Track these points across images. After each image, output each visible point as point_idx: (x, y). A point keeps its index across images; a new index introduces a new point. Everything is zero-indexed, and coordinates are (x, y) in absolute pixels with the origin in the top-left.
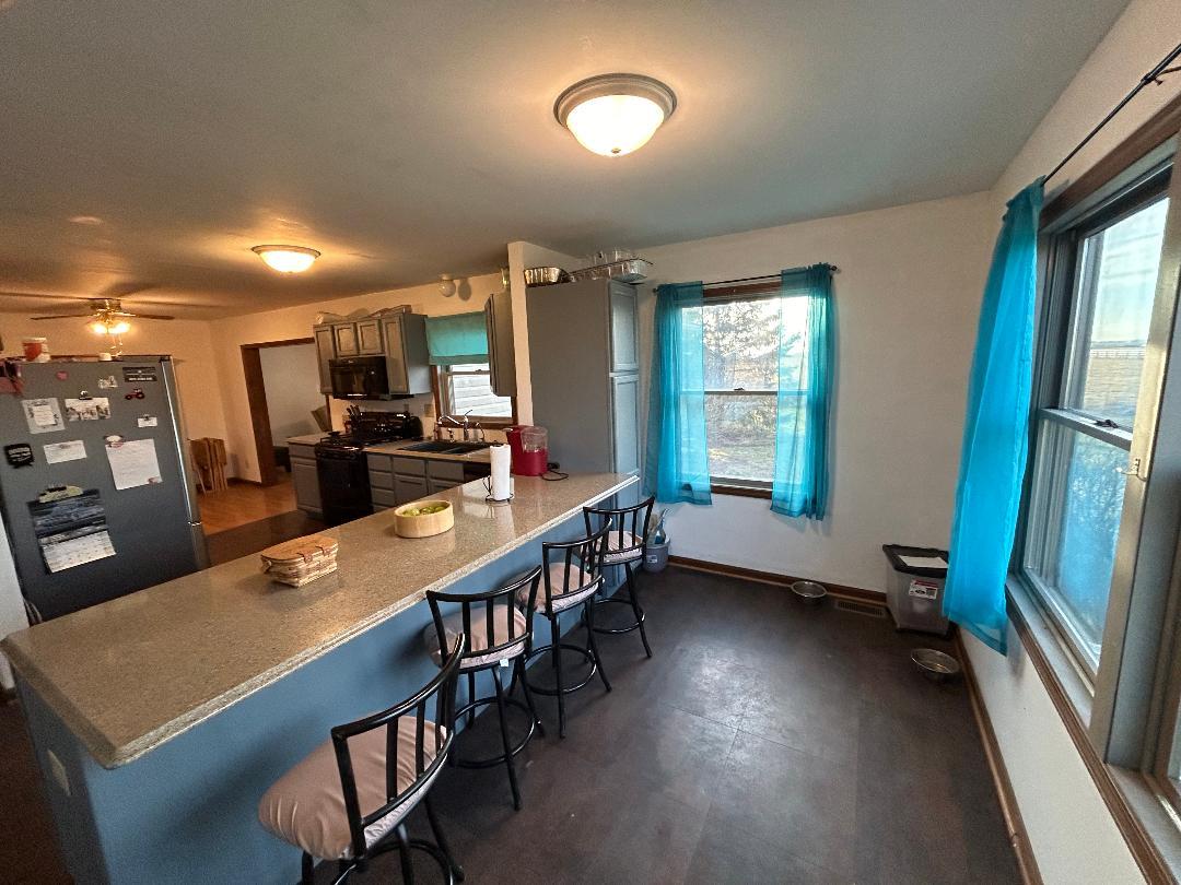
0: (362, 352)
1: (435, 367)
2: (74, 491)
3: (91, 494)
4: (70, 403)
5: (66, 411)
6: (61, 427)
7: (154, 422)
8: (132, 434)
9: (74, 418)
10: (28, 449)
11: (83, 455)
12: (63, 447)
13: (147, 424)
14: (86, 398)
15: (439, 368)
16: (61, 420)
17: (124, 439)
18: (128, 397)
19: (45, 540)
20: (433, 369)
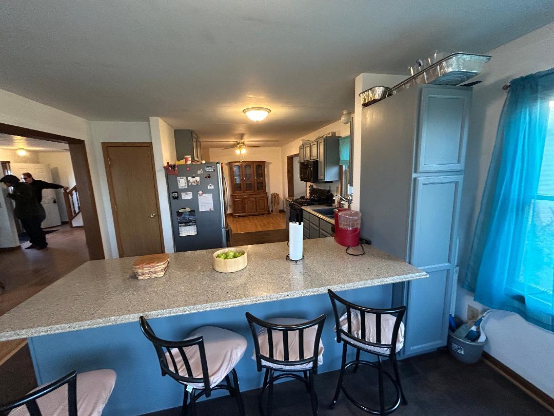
0: (312, 158)
1: (342, 166)
2: (188, 209)
3: (192, 212)
4: (190, 178)
5: (188, 182)
6: (186, 187)
7: (213, 187)
8: (206, 191)
9: (190, 184)
10: (176, 194)
11: (191, 197)
12: (187, 194)
13: (211, 188)
14: (194, 177)
15: (344, 167)
16: (186, 185)
17: (203, 193)
18: (206, 177)
19: (180, 225)
20: (341, 167)
